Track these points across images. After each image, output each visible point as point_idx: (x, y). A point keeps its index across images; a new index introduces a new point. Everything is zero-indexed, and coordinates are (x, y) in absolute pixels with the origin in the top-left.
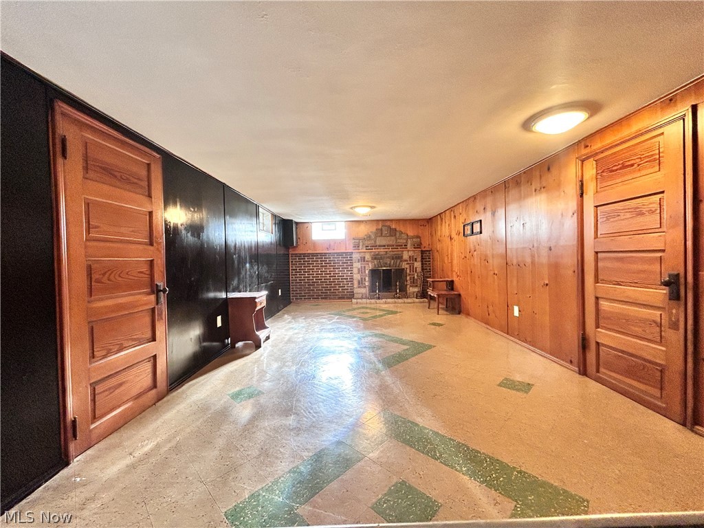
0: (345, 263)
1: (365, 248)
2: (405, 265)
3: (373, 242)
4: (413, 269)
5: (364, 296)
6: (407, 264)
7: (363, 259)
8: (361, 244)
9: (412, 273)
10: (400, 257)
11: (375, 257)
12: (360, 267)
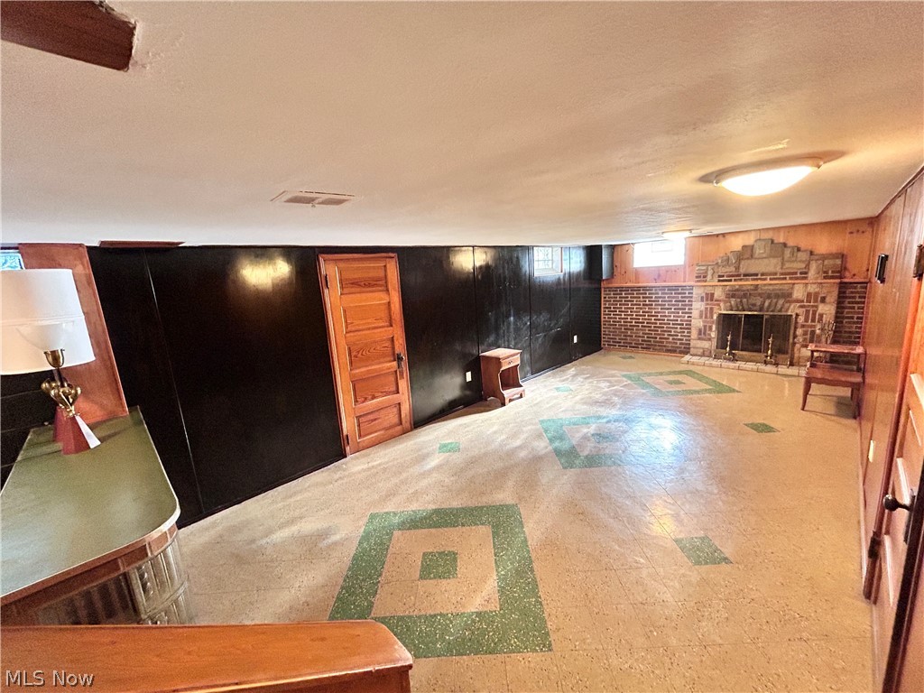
0: (680, 301)
1: (716, 279)
2: (793, 310)
3: (733, 269)
4: (813, 316)
5: (707, 353)
6: (801, 307)
7: (710, 297)
8: (710, 272)
9: (810, 323)
10: (787, 296)
11: (732, 294)
12: (703, 308)
